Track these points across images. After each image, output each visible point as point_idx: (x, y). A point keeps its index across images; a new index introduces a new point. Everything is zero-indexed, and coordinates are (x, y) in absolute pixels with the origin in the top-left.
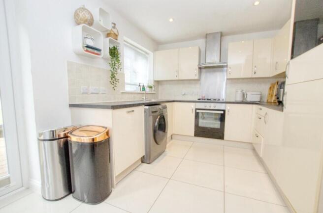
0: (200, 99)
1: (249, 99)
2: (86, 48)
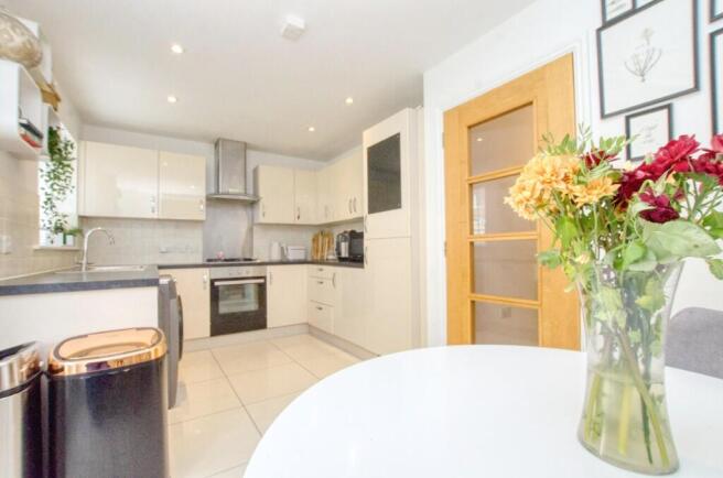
0: (209, 260)
1: (291, 257)
2: (23, 131)
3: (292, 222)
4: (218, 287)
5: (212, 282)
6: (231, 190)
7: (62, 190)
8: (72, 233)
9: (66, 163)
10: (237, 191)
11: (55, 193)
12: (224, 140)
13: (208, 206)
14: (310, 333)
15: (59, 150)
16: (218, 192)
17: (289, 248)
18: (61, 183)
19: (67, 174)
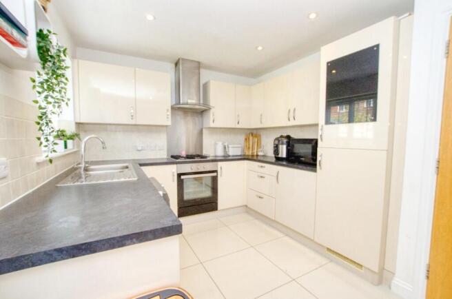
1: (231, 154)
3: (233, 126)
4: (183, 179)
5: (179, 175)
6: (190, 101)
7: (58, 103)
8: (71, 138)
9: (59, 72)
10: (194, 101)
11: (50, 107)
12: (183, 59)
13: (173, 114)
14: (247, 212)
15: (51, 57)
16: (179, 103)
17: (230, 146)
18: (55, 94)
19: (62, 85)
